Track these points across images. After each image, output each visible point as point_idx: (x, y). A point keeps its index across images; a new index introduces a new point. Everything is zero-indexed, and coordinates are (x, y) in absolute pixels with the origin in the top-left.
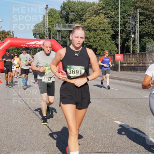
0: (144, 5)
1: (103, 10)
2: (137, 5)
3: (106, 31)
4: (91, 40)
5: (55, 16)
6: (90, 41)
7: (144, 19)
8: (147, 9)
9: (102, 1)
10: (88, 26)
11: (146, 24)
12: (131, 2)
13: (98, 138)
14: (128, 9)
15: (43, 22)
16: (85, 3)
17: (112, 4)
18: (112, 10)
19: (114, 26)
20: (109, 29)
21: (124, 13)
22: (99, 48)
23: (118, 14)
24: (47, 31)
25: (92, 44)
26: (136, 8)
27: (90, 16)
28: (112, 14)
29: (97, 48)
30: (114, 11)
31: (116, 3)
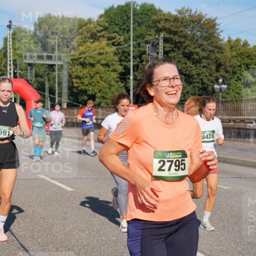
0: (171, 26)
1: (106, 32)
2: (160, 26)
3: (111, 66)
4: (86, 81)
6: (83, 83)
7: (170, 49)
8: (175, 33)
9: (103, 18)
10: (81, 58)
11: (174, 56)
12: (151, 22)
13: (93, 245)
14: (146, 31)
15: (3, 49)
17: (119, 23)
18: (120, 33)
19: (123, 58)
20: (115, 63)
21: (139, 38)
22: (98, 95)
23: (130, 39)
24: (10, 65)
25: (87, 88)
26: (159, 31)
27: (83, 42)
28: (120, 39)
29: (95, 94)
30: (124, 35)
31: (127, 21)
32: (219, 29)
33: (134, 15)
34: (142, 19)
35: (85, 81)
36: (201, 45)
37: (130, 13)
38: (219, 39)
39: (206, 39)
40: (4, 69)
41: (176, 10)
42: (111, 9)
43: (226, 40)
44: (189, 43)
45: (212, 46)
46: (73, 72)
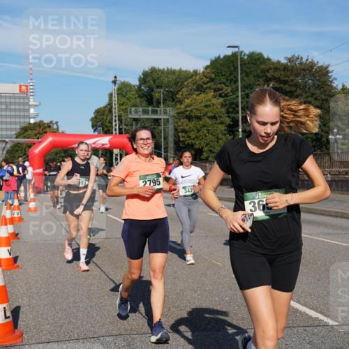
0: (281, 75)
1: (212, 83)
2: (269, 75)
3: (218, 119)
4: (193, 135)
5: (129, 95)
6: (189, 137)
8: (285, 82)
9: (209, 69)
10: (187, 111)
12: (259, 71)
14: (254, 81)
15: (109, 105)
16: (180, 71)
17: (226, 73)
18: (227, 84)
19: (231, 110)
20: (222, 115)
21: (247, 88)
22: (206, 149)
23: (238, 90)
24: (115, 121)
25: (194, 142)
26: (267, 81)
27: (189, 94)
28: (227, 90)
29: (203, 148)
30: (231, 86)
31: (234, 71)
32: (332, 77)
33: (241, 65)
34: (250, 68)
35: (191, 135)
36: (313, 95)
37: (237, 63)
38: (332, 86)
39: (319, 87)
40: (109, 125)
41: (285, 58)
42: (218, 59)
43: (340, 87)
44: (301, 92)
45: (325, 95)
46: (179, 126)
